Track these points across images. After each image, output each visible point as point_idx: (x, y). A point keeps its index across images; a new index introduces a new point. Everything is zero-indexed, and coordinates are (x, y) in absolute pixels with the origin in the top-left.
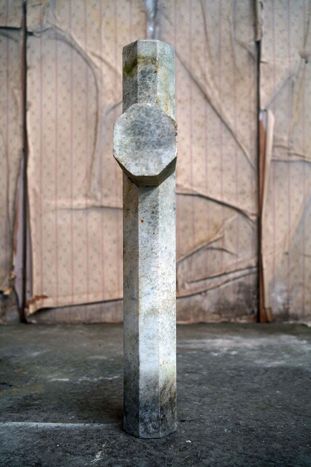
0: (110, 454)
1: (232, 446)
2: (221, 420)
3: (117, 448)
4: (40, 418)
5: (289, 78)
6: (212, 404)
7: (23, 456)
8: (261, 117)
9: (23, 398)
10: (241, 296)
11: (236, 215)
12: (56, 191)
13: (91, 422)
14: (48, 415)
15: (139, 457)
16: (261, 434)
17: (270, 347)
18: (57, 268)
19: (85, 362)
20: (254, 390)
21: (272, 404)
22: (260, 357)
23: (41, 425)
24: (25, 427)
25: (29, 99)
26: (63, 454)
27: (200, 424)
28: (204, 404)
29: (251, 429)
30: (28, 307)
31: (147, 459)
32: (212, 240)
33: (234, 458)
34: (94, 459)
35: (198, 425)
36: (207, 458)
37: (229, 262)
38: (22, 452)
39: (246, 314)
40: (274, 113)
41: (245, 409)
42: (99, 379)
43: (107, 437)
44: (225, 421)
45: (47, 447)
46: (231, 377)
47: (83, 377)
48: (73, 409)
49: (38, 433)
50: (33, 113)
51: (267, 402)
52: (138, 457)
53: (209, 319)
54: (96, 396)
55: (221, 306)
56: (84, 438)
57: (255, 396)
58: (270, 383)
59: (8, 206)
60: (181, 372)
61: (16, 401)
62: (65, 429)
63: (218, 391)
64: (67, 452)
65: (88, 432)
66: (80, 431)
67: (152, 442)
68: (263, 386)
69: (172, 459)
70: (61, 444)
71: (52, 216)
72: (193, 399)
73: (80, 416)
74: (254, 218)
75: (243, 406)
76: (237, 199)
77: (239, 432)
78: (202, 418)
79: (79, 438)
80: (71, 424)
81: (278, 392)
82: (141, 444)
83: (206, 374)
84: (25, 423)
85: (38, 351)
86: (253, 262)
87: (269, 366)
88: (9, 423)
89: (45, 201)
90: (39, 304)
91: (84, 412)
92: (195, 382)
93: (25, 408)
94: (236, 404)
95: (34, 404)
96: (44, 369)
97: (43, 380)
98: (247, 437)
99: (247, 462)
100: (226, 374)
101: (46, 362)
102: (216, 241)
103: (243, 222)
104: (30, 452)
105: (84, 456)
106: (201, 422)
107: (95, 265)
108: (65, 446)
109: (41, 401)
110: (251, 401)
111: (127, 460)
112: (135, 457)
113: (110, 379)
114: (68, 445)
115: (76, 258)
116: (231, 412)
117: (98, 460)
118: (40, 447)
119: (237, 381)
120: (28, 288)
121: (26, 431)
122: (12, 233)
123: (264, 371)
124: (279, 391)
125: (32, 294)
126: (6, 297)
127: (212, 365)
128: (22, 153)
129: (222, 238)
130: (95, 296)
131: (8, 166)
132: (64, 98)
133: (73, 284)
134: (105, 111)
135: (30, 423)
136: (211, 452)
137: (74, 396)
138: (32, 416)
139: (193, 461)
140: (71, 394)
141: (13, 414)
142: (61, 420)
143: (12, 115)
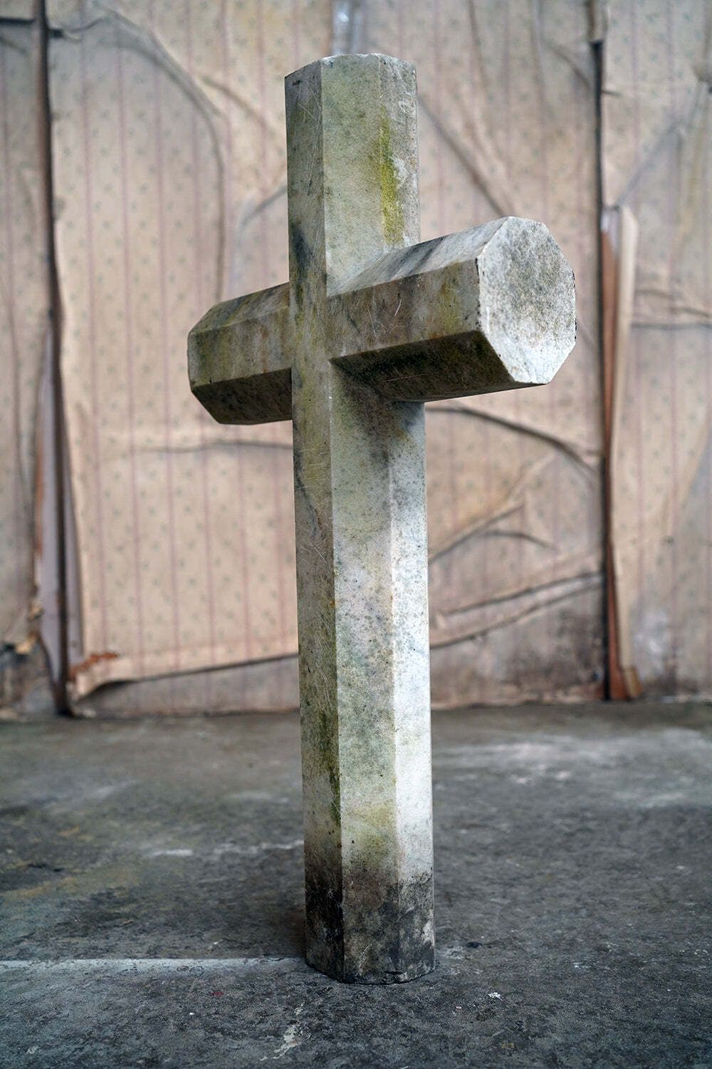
0: (316, 1031)
1: (597, 1004)
2: (561, 940)
3: (332, 1015)
4: (139, 949)
5: (672, 130)
6: (533, 902)
7: (114, 1042)
8: (607, 222)
9: (91, 899)
10: (566, 642)
11: (551, 454)
12: (131, 408)
13: (258, 955)
14: (156, 941)
15: (385, 1036)
16: (660, 973)
17: (643, 759)
18: (139, 587)
19: (223, 807)
20: (624, 864)
21: (673, 898)
22: (625, 784)
23: (145, 964)
24: (107, 971)
25: (59, 191)
26: (206, 1035)
27: (515, 952)
28: (515, 902)
29: (634, 960)
30: (74, 680)
31: (406, 1042)
32: (497, 513)
33: (607, 1034)
34: (282, 1045)
35: (510, 954)
36: (545, 1034)
37: (536, 562)
38: (110, 1033)
39: (578, 682)
40: (636, 212)
41: (612, 913)
42: (260, 849)
43: (302, 989)
44: (572, 943)
45: (167, 1018)
46: (566, 834)
47: (223, 845)
48: (213, 925)
49: (140, 985)
50: (70, 225)
51: (660, 893)
52: (382, 1036)
53: (494, 696)
54: (261, 889)
55: (521, 667)
56: (249, 993)
57: (629, 879)
58: (658, 848)
59: (18, 445)
60: (448, 825)
61: (76, 908)
62: (202, 974)
63: (542, 871)
64: (215, 1029)
65: (258, 980)
66: (237, 976)
67: (409, 1000)
68: (645, 855)
69: (464, 1039)
70: (197, 1011)
71: (122, 467)
72: (490, 891)
73: (231, 941)
74: (593, 461)
75: (605, 905)
76: (552, 417)
77: (609, 969)
78: (517, 936)
79: (238, 994)
80: (213, 960)
81: (681, 868)
82: (384, 1007)
83: (508, 828)
84: (105, 961)
85: (110, 784)
86: (593, 563)
87: (650, 805)
88: (67, 961)
89: (106, 433)
90: (101, 673)
91: (240, 930)
92: (485, 848)
93: (100, 925)
94: (589, 901)
95: (118, 914)
96: (129, 826)
97: (132, 853)
98: (629, 980)
99: (638, 1041)
100: (553, 827)
101: (132, 809)
102: (506, 515)
103: (567, 471)
104: (130, 1032)
105: (256, 1038)
106: (516, 947)
107: (227, 580)
108: (209, 1015)
109: (134, 905)
110: (622, 891)
111: (359, 1045)
112: (376, 1036)
113: (288, 847)
114: (214, 1012)
115: (182, 564)
116: (580, 919)
117: (290, 1048)
118: (148, 1019)
119: (581, 845)
120: (72, 635)
121: (112, 981)
122: (32, 509)
123: (640, 818)
124: (682, 865)
125: (81, 650)
126: (21, 659)
127: (518, 806)
128: (47, 322)
129: (520, 510)
130: (230, 651)
131: (16, 352)
132: (143, 188)
133: (176, 622)
134: (240, 216)
135: (117, 961)
136: (552, 1020)
137: (211, 891)
138: (118, 943)
139: (513, 1044)
140: (201, 886)
141: (74, 941)
142: (189, 950)
143: (19, 231)
